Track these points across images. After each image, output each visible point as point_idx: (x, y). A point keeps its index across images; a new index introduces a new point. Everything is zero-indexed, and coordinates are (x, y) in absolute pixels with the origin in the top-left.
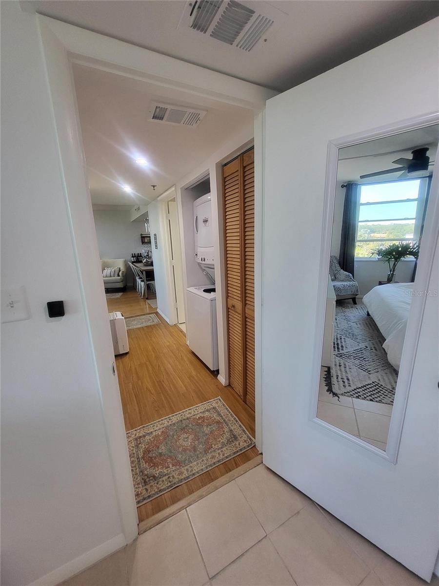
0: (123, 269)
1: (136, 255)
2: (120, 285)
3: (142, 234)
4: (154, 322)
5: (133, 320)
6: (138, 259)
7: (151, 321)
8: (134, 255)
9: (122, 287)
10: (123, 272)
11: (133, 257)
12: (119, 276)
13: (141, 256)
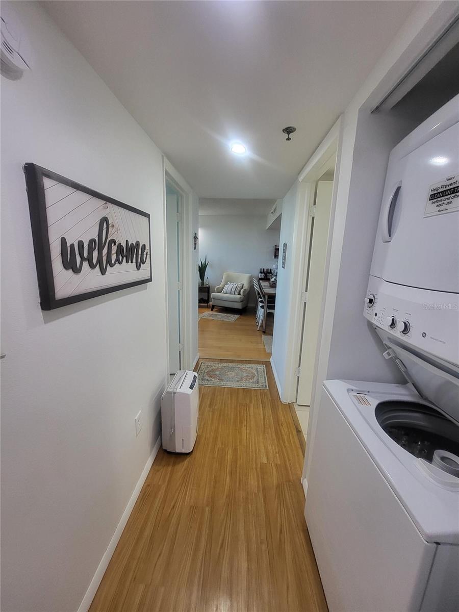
0: (246, 286)
1: (265, 271)
2: (238, 306)
3: (276, 246)
4: (258, 382)
5: (232, 369)
6: (266, 276)
7: (255, 379)
8: (262, 271)
9: (241, 308)
10: (245, 289)
11: (261, 272)
12: (239, 294)
13: (271, 273)
